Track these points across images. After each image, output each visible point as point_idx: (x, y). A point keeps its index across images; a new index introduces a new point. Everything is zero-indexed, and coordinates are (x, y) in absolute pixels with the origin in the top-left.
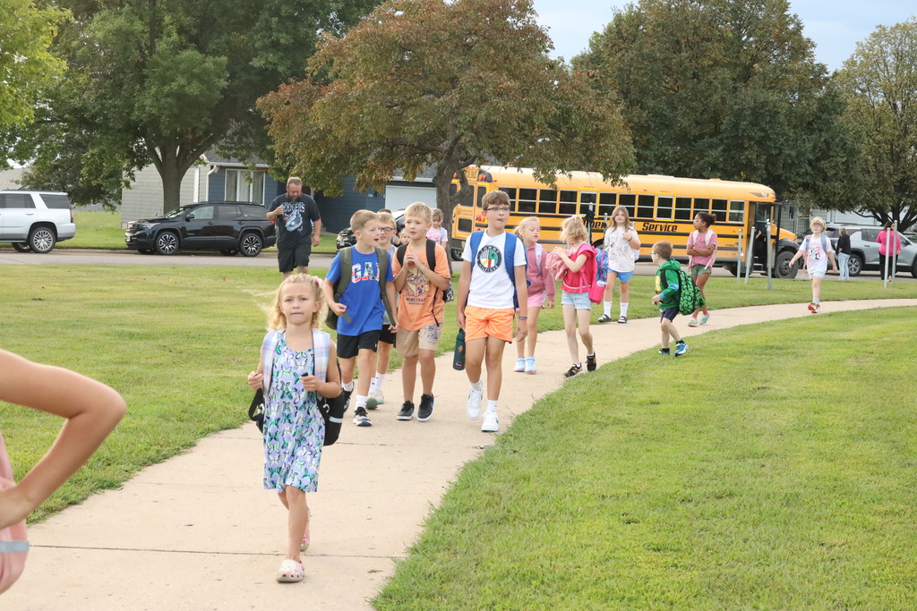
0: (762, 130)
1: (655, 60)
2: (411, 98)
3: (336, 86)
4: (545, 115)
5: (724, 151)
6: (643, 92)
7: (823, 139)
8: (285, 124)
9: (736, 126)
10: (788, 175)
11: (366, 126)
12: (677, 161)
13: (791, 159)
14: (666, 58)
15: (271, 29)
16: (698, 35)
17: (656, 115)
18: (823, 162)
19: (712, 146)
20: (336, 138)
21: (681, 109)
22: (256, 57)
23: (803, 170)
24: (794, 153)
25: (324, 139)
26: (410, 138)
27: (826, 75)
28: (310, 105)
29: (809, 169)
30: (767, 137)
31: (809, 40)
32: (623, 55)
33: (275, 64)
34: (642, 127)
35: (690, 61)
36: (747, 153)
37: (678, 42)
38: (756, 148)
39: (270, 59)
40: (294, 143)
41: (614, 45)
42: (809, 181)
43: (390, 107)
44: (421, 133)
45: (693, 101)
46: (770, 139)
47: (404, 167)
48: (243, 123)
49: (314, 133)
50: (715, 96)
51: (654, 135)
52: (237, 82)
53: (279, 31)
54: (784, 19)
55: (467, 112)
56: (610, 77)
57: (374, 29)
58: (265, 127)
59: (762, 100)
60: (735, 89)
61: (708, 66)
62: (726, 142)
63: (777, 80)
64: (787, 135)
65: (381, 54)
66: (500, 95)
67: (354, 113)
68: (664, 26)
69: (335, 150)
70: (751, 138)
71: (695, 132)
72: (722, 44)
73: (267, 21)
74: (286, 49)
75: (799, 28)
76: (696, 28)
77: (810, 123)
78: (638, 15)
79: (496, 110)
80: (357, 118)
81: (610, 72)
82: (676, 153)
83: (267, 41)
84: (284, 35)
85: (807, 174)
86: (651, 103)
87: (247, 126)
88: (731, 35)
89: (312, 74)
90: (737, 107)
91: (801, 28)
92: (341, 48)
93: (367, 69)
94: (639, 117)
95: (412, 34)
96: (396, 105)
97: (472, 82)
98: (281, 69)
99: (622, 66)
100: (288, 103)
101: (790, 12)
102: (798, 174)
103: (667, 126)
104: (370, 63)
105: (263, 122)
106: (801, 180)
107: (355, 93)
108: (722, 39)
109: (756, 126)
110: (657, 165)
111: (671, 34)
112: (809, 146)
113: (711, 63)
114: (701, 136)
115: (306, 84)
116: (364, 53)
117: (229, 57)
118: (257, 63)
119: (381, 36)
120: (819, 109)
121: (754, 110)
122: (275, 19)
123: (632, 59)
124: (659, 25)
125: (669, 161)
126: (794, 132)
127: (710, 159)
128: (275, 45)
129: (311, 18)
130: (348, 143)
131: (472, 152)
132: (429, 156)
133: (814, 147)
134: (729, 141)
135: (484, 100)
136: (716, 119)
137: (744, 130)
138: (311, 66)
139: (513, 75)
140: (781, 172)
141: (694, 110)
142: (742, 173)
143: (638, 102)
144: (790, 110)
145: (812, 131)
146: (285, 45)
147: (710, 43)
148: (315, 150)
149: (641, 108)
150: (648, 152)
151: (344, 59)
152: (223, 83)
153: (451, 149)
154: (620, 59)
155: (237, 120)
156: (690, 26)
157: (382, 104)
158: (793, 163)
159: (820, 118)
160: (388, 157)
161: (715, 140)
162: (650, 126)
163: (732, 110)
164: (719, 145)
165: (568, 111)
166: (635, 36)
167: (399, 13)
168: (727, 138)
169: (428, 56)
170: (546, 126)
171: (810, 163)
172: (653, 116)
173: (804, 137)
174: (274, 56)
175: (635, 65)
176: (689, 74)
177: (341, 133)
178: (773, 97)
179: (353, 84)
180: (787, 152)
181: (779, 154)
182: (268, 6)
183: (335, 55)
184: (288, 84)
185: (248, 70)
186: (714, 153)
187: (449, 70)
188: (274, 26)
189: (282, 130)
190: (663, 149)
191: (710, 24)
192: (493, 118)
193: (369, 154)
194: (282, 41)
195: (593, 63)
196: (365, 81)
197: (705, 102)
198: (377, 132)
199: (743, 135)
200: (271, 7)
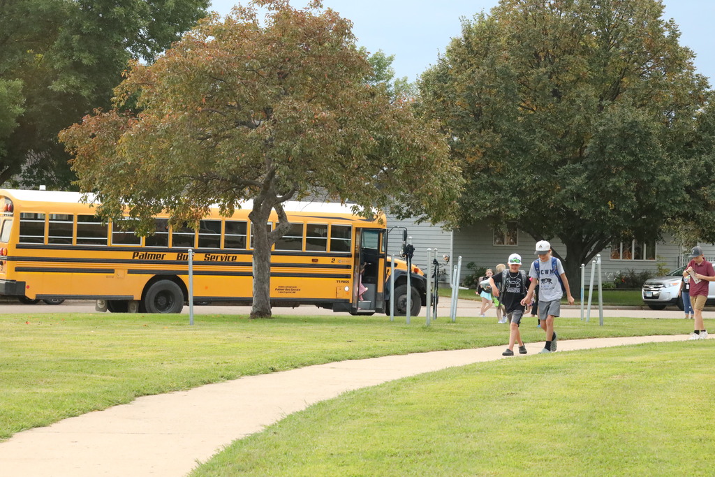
0: (632, 154)
1: (510, 77)
2: (223, 130)
3: (145, 118)
4: (363, 146)
5: (589, 178)
6: (496, 112)
7: (702, 163)
8: (90, 158)
9: (602, 150)
10: (662, 204)
11: (176, 160)
12: (536, 190)
13: (666, 186)
14: (522, 75)
15: (72, 48)
16: (558, 47)
17: (511, 139)
18: (703, 189)
19: (575, 173)
20: (145, 172)
21: (540, 132)
22: (56, 80)
23: (679, 198)
24: (668, 179)
25: (133, 175)
26: (223, 172)
27: (708, 90)
28: (117, 137)
29: (687, 196)
30: (637, 162)
31: (687, 50)
32: (473, 72)
33: (77, 88)
34: (497, 153)
35: (550, 77)
36: (614, 180)
37: (536, 55)
38: (624, 175)
39: (71, 82)
40: (101, 178)
41: (463, 60)
42: (687, 210)
43: (203, 139)
44: (234, 166)
45: (554, 122)
46: (641, 164)
47: (221, 203)
48: (43, 155)
49: (121, 168)
50: (577, 117)
51: (510, 162)
52: (35, 107)
53: (81, 51)
54: (657, 25)
55: (281, 144)
56: (459, 96)
57: (182, 59)
58: (69, 162)
59: (630, 120)
60: (601, 108)
61: (571, 82)
62: (590, 167)
63: (649, 95)
64: (661, 159)
65: (190, 85)
66: (316, 125)
67: (164, 146)
68: (519, 38)
69: (145, 185)
70: (619, 164)
71: (556, 157)
72: (587, 57)
73: (67, 39)
74: (89, 70)
75: (675, 35)
76: (556, 39)
77: (689, 144)
78: (490, 25)
79: (311, 141)
80: (166, 151)
81: (459, 91)
82: (535, 180)
83: (67, 62)
84: (87, 55)
85: (685, 202)
86: (505, 126)
87: (47, 158)
88: (597, 46)
89: (118, 105)
90: (601, 128)
91: (678, 36)
92: (149, 76)
93: (176, 101)
94: (491, 142)
95: (222, 63)
96: (209, 137)
97: (286, 113)
98: (85, 93)
99: (472, 84)
100: (93, 136)
101: (665, 17)
102: (674, 203)
103: (524, 151)
104: (180, 93)
105: (68, 156)
106: (677, 209)
107: (163, 125)
108: (585, 51)
109: (625, 148)
110: (514, 195)
111: (529, 46)
112: (686, 170)
113: (574, 78)
114: (563, 162)
115: (113, 116)
116: (173, 83)
117: (25, 79)
118: (57, 87)
119: (190, 66)
120: (700, 129)
121: (622, 131)
122: (77, 37)
123: (483, 76)
124: (514, 37)
125: (528, 190)
126: (670, 155)
127: (572, 187)
128: (77, 66)
129: (116, 37)
130: (158, 177)
131: (290, 186)
132: (247, 190)
133: (693, 171)
134: (595, 167)
135: (299, 131)
136: (579, 142)
137: (611, 154)
138: (118, 95)
139: (331, 104)
140: (653, 200)
141: (554, 133)
142: (610, 203)
143: (491, 125)
144: (666, 131)
145: (691, 154)
146: (87, 66)
147: (571, 56)
148: (123, 186)
149: (494, 131)
150: (502, 181)
151: (153, 88)
152: (19, 110)
153: (267, 183)
154: (469, 76)
155: (37, 151)
156: (550, 36)
157: (192, 137)
158: (667, 191)
159: (699, 138)
160: (203, 192)
161: (578, 166)
162: (504, 151)
163: (598, 132)
164: (583, 172)
165: (389, 143)
166: (487, 50)
167: (210, 39)
168: (592, 163)
169: (239, 86)
170: (365, 157)
171: (688, 190)
172: (508, 140)
173: (681, 161)
174: (77, 78)
175: (486, 82)
176: (548, 91)
177: (151, 167)
178: (642, 116)
179: (161, 116)
180: (660, 178)
181: (652, 181)
182: (68, 22)
183: (143, 84)
184: (93, 115)
185: (47, 94)
186: (578, 181)
187: (263, 101)
188: (75, 44)
189: (87, 164)
190: (519, 178)
191: (572, 34)
192: (308, 151)
193: (182, 189)
194: (85, 61)
195: (440, 81)
196: (174, 113)
197: (567, 123)
198: (188, 166)
199: (609, 160)
200: (71, 23)
